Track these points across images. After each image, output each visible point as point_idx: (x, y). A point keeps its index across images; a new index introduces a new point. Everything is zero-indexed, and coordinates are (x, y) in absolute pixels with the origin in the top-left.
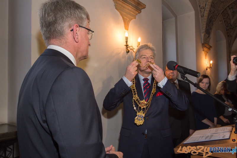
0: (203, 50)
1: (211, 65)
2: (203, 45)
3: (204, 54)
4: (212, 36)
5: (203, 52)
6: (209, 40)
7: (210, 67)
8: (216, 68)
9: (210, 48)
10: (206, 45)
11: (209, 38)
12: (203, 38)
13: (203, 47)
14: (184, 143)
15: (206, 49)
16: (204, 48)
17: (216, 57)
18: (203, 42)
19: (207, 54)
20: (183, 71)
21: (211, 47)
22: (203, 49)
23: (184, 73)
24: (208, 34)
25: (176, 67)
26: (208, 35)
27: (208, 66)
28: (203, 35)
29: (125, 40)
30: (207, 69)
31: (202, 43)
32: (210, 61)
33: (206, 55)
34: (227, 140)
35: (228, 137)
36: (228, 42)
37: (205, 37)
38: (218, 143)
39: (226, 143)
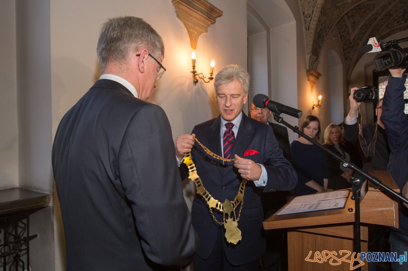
0: (308, 80)
1: (320, 102)
2: (309, 72)
3: (309, 84)
4: (321, 58)
5: (308, 82)
6: (317, 65)
7: (318, 105)
8: (326, 105)
9: (318, 76)
10: (312, 72)
11: (317, 61)
12: (308, 61)
13: (308, 75)
14: (278, 214)
15: (312, 78)
16: (310, 77)
17: (327, 91)
18: (308, 68)
19: (315, 85)
20: (277, 109)
21: (319, 75)
22: (308, 78)
23: (279, 111)
25: (267, 103)
26: (316, 57)
27: (316, 103)
28: (308, 57)
29: (191, 65)
30: (313, 108)
31: (306, 69)
32: (318, 95)
33: (312, 87)
34: (341, 210)
35: (342, 206)
36: (346, 67)
37: (311, 61)
38: (328, 214)
39: (339, 213)
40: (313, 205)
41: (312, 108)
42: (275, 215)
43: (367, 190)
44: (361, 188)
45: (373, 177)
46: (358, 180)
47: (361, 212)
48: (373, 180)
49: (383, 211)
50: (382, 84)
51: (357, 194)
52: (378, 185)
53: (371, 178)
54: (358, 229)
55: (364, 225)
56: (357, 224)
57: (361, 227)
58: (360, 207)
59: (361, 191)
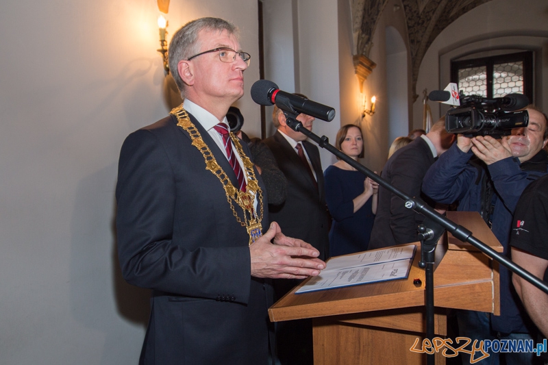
0: (356, 72)
1: (373, 107)
2: (357, 60)
3: (357, 78)
4: (376, 38)
5: (356, 75)
6: (370, 49)
7: (371, 111)
8: (383, 113)
9: (370, 66)
10: (361, 60)
11: (370, 43)
12: (355, 42)
13: (355, 65)
14: (297, 292)
15: (362, 70)
16: (358, 67)
17: (385, 91)
18: (355, 53)
19: (365, 81)
20: (291, 105)
21: (373, 64)
22: (356, 68)
23: (295, 110)
24: (367, 34)
25: (274, 95)
26: (367, 37)
27: (367, 108)
28: (355, 35)
29: (158, 38)
30: (364, 116)
31: (352, 54)
32: (370, 96)
33: (362, 84)
34: (402, 282)
35: (404, 275)
36: (412, 54)
37: (360, 42)
38: (379, 293)
39: (397, 292)
40: (357, 272)
41: (361, 116)
42: (292, 293)
43: (445, 248)
44: (435, 246)
45: (457, 226)
46: (431, 232)
47: (435, 289)
48: (458, 230)
49: (473, 286)
50: (463, 80)
51: (429, 256)
52: (467, 240)
53: (454, 228)
54: (430, 320)
55: (441, 311)
56: (427, 310)
57: (436, 316)
58: (434, 279)
59: (436, 251)
